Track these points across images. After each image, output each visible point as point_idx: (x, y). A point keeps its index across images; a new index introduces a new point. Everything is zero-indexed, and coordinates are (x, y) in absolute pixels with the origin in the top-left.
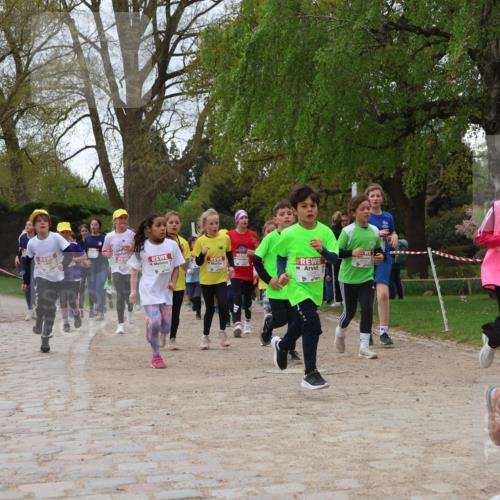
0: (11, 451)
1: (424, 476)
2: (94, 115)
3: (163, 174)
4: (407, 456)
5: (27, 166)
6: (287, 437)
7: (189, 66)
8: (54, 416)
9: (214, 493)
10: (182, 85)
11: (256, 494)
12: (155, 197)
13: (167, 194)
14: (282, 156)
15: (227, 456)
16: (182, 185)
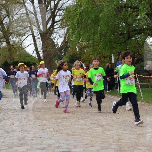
0: (11, 137)
1: (137, 144)
2: (33, 34)
3: (54, 52)
4: (132, 138)
5: (13, 50)
6: (95, 132)
7: (61, 19)
8: (23, 126)
9: (73, 150)
11: (86, 150)
14: (90, 46)
15: (76, 138)
16: (60, 55)
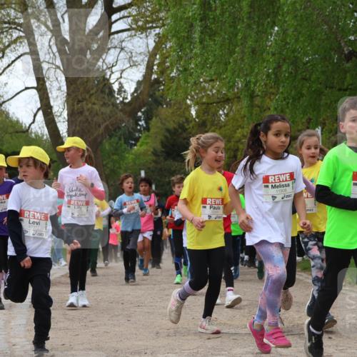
3: (110, 118)
10: (130, 20)
12: (101, 143)
13: (115, 139)
14: (238, 99)
16: (131, 130)
